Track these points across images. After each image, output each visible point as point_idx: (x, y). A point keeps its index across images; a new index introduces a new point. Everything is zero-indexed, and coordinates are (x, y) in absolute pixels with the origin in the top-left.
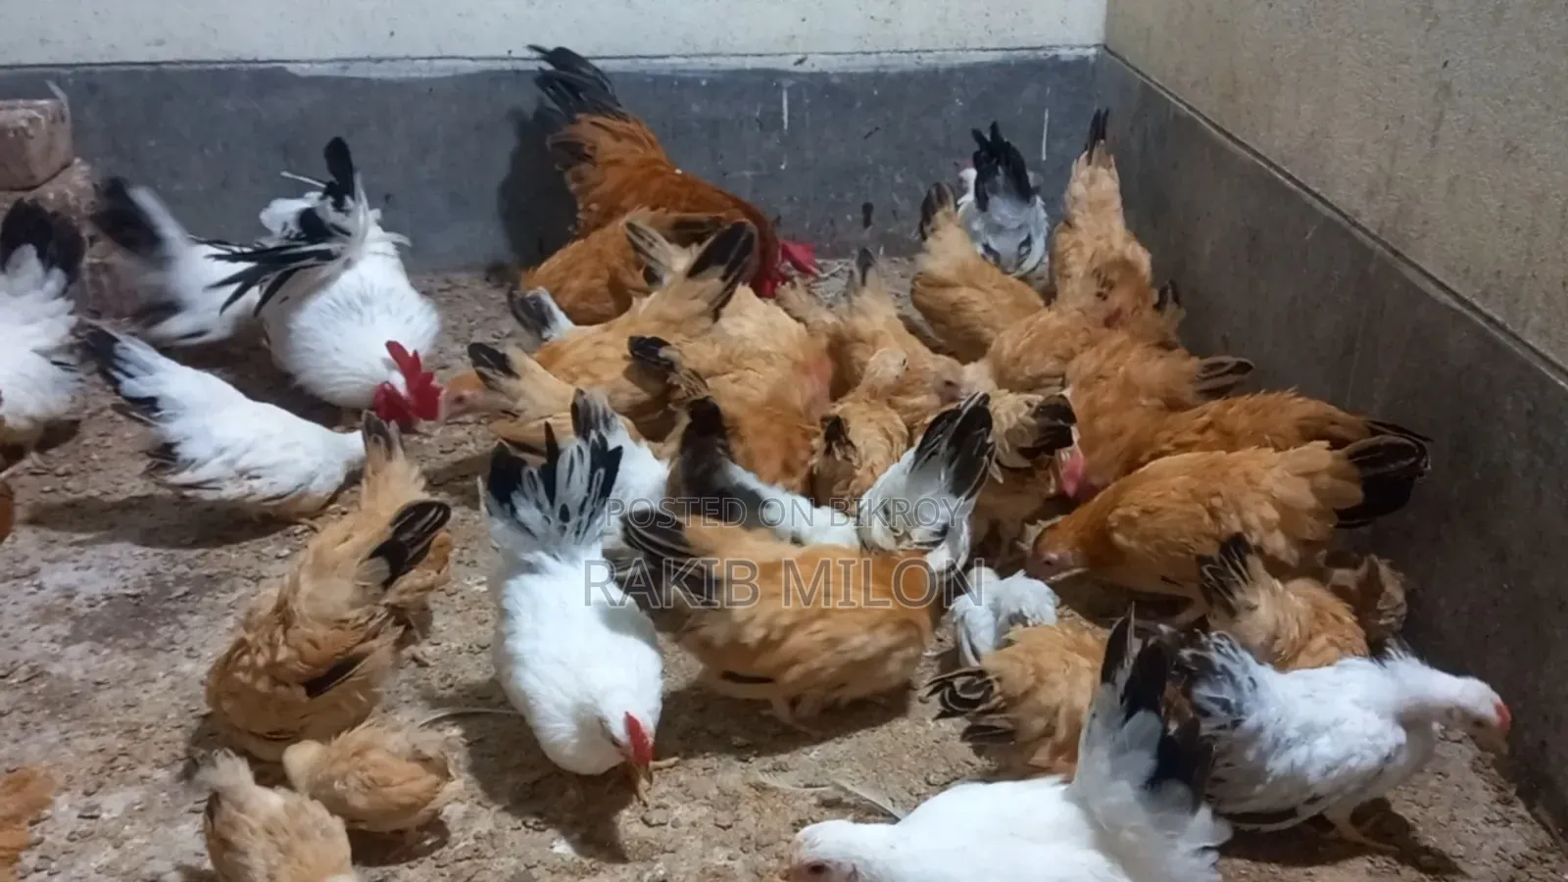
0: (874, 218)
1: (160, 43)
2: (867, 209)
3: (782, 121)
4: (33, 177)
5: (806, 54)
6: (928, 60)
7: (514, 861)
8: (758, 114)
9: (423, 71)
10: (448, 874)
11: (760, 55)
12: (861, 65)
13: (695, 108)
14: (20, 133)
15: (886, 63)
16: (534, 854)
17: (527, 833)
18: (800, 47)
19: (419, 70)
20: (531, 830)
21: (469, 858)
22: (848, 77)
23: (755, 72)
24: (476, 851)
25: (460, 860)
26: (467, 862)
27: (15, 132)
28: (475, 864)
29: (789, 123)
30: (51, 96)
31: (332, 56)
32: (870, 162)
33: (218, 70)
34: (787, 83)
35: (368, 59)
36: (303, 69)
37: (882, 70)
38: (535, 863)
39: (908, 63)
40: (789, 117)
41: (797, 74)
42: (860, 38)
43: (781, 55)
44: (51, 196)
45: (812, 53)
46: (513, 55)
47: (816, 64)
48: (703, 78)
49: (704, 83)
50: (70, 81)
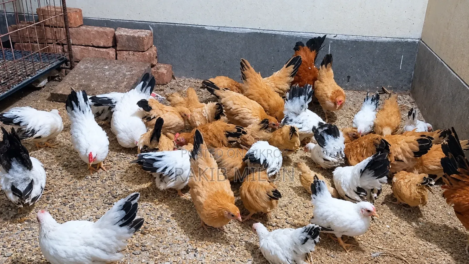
0: (350, 80)
2: (349, 77)
3: (328, 52)
4: (144, 49)
5: (337, 35)
6: (371, 39)
9: (237, 31)
12: (352, 38)
15: (358, 38)
18: (336, 33)
22: (347, 41)
27: (142, 38)
30: (150, 29)
31: (216, 25)
32: (351, 65)
34: (331, 42)
35: (225, 27)
36: (208, 28)
37: (357, 40)
39: (365, 39)
40: (331, 51)
41: (334, 40)
42: (352, 31)
43: (331, 34)
44: (148, 54)
45: (339, 35)
46: (261, 29)
47: (339, 38)
50: (155, 26)
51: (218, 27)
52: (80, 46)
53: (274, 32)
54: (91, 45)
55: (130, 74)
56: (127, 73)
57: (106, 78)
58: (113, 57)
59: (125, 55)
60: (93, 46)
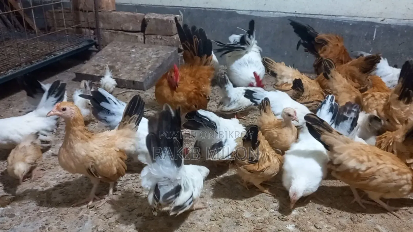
1: (207, 3)
3: (373, 38)
4: (172, 33)
5: (385, 18)
7: (275, 228)
8: (366, 35)
9: (271, 15)
10: (255, 226)
11: (370, 18)
12: (403, 23)
13: (347, 32)
14: (172, 22)
15: (411, 23)
16: (281, 227)
17: (279, 220)
18: (384, 16)
19: (270, 15)
20: (280, 220)
21: (261, 223)
22: (397, 26)
23: (368, 22)
24: (264, 221)
25: (259, 223)
26: (262, 224)
27: (171, 22)
28: (263, 225)
29: (375, 39)
30: (179, 14)
31: (249, 9)
32: (399, 52)
33: (220, 11)
34: (377, 26)
35: (258, 11)
36: (241, 12)
37: (409, 25)
38: (281, 229)
40: (376, 36)
41: (381, 24)
42: (404, 15)
43: (377, 18)
44: (176, 38)
45: (387, 18)
46: (297, 12)
47: (387, 22)
48: (351, 23)
49: (351, 24)
50: (185, 11)
51: (250, 12)
52: (110, 30)
53: (312, 16)
54: (120, 29)
55: (157, 57)
56: (153, 56)
57: (132, 60)
58: (141, 40)
59: (153, 39)
60: (122, 30)
